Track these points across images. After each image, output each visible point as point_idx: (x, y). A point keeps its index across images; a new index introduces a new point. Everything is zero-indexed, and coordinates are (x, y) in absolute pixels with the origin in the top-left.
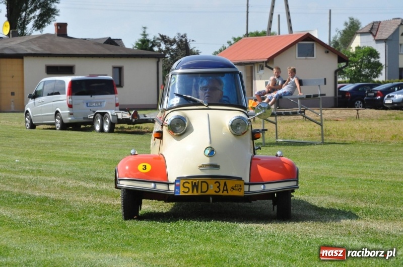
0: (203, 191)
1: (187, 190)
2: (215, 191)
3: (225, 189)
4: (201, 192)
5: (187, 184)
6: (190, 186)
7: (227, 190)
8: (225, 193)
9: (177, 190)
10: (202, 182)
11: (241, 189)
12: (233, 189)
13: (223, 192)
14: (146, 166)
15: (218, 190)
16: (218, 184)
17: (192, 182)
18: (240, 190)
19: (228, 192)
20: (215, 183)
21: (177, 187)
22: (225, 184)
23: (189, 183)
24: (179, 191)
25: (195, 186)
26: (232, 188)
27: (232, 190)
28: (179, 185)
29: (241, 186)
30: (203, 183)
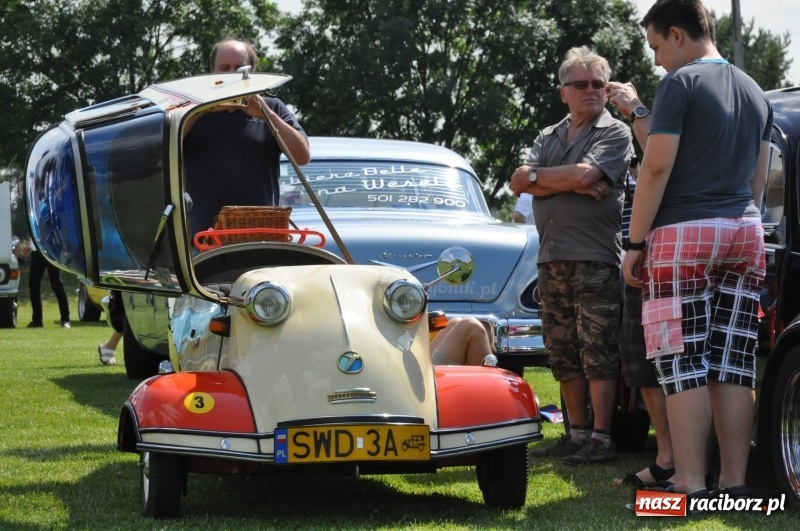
0: (341, 452)
1: (302, 451)
2: (369, 453)
3: (391, 446)
4: (338, 455)
5: (303, 437)
6: (310, 441)
7: (394, 449)
8: (391, 456)
9: (279, 453)
10: (338, 433)
11: (423, 445)
12: (408, 446)
13: (385, 454)
14: (202, 399)
15: (374, 449)
16: (373, 436)
17: (315, 433)
18: (421, 447)
19: (396, 454)
20: (369, 433)
21: (279, 445)
22: (390, 435)
23: (307, 435)
24: (286, 453)
25: (322, 441)
26: (404, 444)
27: (405, 447)
28: (285, 442)
29: (423, 438)
30: (341, 435)
